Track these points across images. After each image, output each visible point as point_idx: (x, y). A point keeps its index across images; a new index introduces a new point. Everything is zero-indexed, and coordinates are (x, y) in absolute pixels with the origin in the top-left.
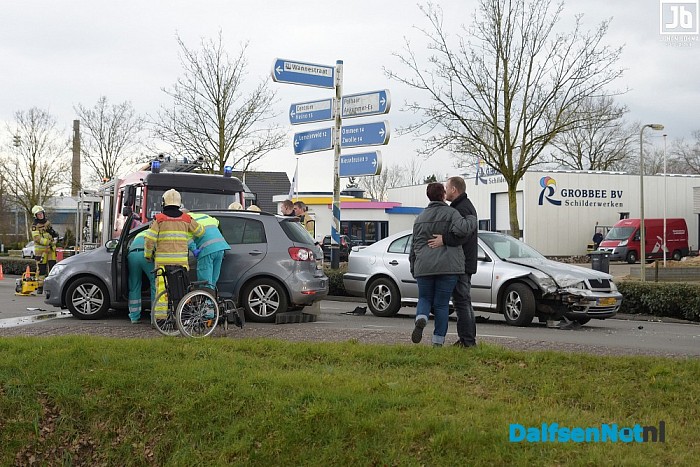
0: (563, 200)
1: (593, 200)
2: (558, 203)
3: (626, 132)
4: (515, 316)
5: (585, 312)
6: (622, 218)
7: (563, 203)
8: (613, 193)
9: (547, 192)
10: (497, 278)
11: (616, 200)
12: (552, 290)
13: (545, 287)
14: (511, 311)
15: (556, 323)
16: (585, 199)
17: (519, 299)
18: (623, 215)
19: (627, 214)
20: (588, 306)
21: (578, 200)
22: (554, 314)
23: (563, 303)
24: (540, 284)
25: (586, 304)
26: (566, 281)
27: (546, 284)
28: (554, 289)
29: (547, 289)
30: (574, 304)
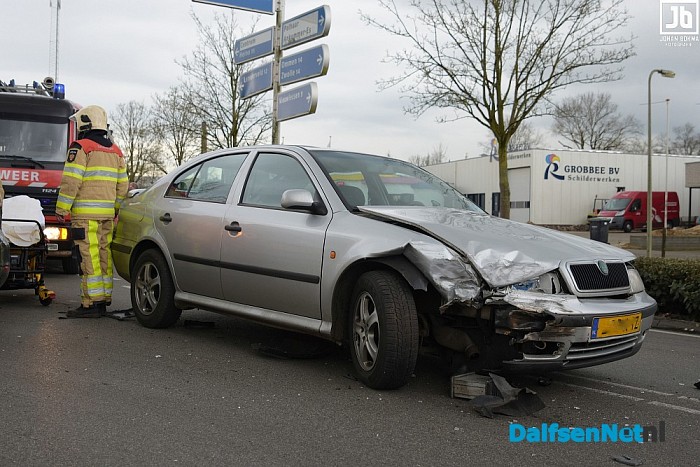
0: (566, 175)
1: (593, 175)
2: (562, 178)
3: (622, 124)
5: (558, 357)
6: (619, 190)
7: (566, 178)
8: (611, 170)
9: (552, 168)
10: (333, 256)
11: (614, 176)
14: (362, 343)
16: (586, 175)
17: (375, 317)
18: (619, 189)
19: (623, 188)
21: (580, 175)
22: (477, 356)
23: (497, 331)
24: (435, 277)
25: (561, 335)
26: (507, 267)
27: (451, 275)
28: (472, 291)
29: (453, 289)
30: (526, 337)
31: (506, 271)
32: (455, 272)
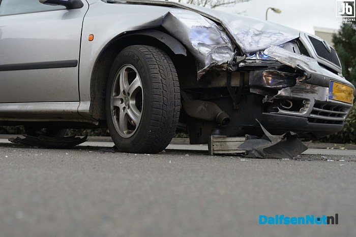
4: (130, 126)
5: (305, 112)
10: (91, 39)
12: (223, 58)
13: (204, 50)
14: (122, 114)
15: (235, 143)
17: (137, 82)
20: (312, 98)
22: (227, 120)
23: (251, 91)
24: (194, 43)
25: (307, 92)
26: (256, 35)
27: (208, 42)
28: (228, 55)
29: (210, 54)
30: (279, 92)
31: (257, 38)
32: (212, 39)
